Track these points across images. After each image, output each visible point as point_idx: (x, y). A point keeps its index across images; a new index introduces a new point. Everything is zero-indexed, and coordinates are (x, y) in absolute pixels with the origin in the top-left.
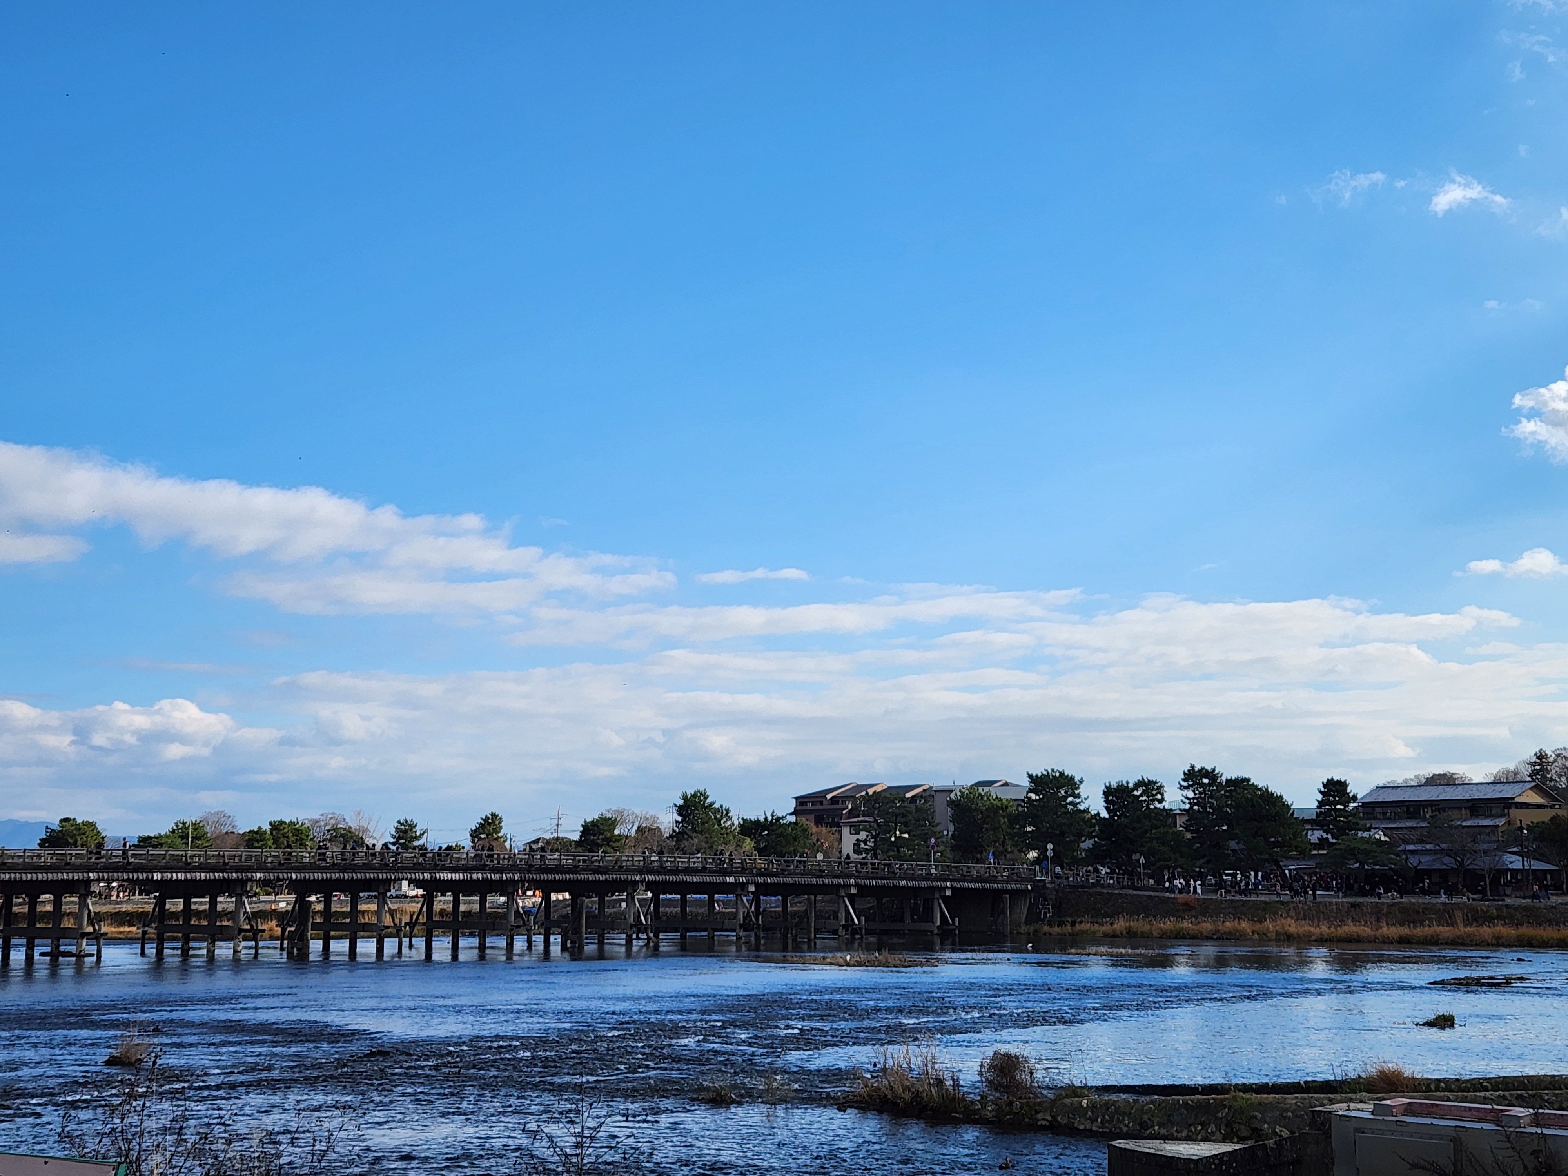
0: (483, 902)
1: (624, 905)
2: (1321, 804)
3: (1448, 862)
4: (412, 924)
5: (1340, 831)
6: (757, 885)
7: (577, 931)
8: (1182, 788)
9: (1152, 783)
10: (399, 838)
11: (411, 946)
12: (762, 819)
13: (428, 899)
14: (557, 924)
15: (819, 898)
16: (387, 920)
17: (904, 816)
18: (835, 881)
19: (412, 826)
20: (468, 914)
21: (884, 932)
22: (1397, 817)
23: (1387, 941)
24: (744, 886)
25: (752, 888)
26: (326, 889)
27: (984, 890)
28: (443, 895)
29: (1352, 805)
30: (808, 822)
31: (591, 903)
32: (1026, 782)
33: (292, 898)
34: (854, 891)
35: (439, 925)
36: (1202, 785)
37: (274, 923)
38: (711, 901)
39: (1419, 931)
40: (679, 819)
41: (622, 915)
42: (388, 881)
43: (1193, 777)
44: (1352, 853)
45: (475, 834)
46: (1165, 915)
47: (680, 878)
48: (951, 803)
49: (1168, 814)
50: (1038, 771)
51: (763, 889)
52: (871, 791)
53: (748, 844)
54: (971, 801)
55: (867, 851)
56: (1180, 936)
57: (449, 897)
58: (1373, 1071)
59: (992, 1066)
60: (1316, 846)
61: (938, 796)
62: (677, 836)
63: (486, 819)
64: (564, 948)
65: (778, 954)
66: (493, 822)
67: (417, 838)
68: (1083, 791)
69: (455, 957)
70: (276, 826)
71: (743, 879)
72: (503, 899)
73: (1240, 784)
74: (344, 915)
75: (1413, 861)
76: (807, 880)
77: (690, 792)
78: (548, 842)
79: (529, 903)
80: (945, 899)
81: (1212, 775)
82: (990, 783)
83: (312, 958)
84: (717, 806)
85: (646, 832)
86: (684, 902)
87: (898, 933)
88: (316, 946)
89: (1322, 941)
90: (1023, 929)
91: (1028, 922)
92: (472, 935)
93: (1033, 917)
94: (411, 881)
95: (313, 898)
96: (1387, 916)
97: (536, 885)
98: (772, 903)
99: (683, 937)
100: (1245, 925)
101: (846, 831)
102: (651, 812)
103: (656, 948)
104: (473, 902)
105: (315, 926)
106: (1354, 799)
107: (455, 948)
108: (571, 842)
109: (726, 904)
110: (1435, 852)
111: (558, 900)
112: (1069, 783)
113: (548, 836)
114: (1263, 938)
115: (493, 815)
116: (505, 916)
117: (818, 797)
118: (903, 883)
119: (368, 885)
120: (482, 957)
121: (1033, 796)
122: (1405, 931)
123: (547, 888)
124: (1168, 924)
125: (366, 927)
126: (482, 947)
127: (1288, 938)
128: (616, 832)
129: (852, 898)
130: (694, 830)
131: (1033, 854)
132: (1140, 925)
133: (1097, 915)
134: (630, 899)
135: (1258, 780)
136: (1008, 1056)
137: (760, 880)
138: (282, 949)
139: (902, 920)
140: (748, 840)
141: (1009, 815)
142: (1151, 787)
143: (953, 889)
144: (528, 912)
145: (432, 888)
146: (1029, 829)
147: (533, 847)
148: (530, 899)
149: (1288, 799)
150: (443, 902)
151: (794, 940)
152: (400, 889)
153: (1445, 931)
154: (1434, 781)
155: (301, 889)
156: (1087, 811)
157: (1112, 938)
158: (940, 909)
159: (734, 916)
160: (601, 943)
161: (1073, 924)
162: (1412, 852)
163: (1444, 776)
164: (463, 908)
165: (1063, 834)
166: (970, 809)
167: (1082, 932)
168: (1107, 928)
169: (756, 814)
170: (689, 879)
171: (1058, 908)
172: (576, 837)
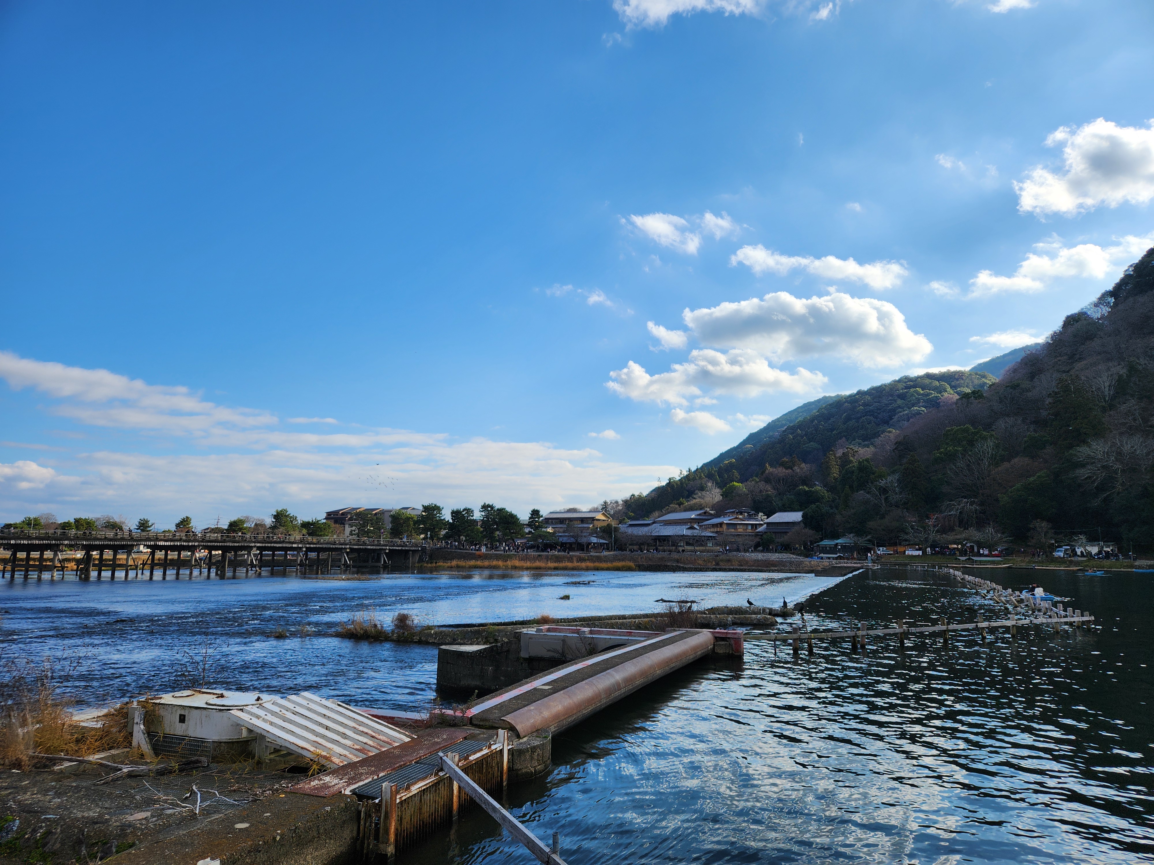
0: (179, 555)
1: (246, 556)
2: (530, 518)
3: (572, 540)
4: (144, 564)
5: (536, 528)
6: (307, 548)
7: (224, 567)
8: (480, 511)
9: (469, 509)
10: (140, 527)
11: (142, 574)
12: (311, 521)
13: (153, 554)
14: (214, 564)
15: (333, 553)
16: (131, 562)
17: (371, 520)
18: (340, 546)
19: (147, 521)
20: (172, 560)
21: (360, 567)
22: (556, 523)
23: (550, 569)
24: (301, 548)
25: (304, 549)
26: (101, 549)
27: (402, 550)
28: (160, 551)
29: (541, 519)
30: (331, 523)
31: (230, 555)
32: (421, 508)
33: (83, 553)
34: (348, 550)
35: (157, 564)
36: (488, 510)
37: (74, 563)
38: (286, 555)
39: (561, 565)
40: (274, 520)
41: (245, 561)
42: (133, 546)
43: (485, 507)
44: (540, 536)
45: (178, 525)
46: (471, 559)
47: (273, 545)
48: (392, 516)
49: (475, 521)
50: (426, 504)
51: (309, 550)
52: (358, 511)
53: (304, 531)
54: (399, 515)
55: (355, 534)
56: (476, 567)
57: (163, 552)
58: (540, 617)
59: (398, 619)
60: (527, 534)
61: (386, 514)
62: (273, 528)
63: (183, 519)
64: (217, 574)
65: (314, 576)
66: (187, 521)
67: (149, 527)
68: (443, 512)
69: (164, 578)
70: (77, 521)
71: (300, 546)
72: (189, 553)
73: (501, 510)
74: (110, 560)
75: (561, 539)
76: (328, 546)
77: (280, 509)
78: (213, 529)
79: (202, 555)
80: (386, 553)
81: (492, 507)
82: (407, 508)
83: (91, 579)
84: (291, 515)
85: (258, 526)
86: (273, 555)
87: (366, 567)
88: (94, 574)
89: (527, 569)
90: (417, 565)
91: (418, 562)
92: (173, 569)
93: (421, 560)
94: (145, 545)
95: (94, 553)
96: (550, 559)
97: (205, 547)
98: (313, 555)
99: (272, 569)
100: (500, 563)
101: (347, 526)
102: (261, 517)
103: (260, 574)
104: (175, 555)
105: (94, 565)
106: (542, 516)
107: (164, 574)
108: (224, 529)
109: (293, 555)
110: (568, 536)
111: (216, 555)
112: (438, 509)
113: (213, 527)
114: (507, 568)
115: (187, 517)
116: (190, 561)
117: (336, 513)
118: (369, 547)
119: (122, 547)
120: (177, 578)
121: (424, 514)
122: (556, 565)
123: (210, 549)
124: (472, 563)
125: (120, 566)
126: (178, 574)
127: (515, 568)
128: (245, 525)
129: (347, 553)
130: (280, 525)
131: (422, 536)
132: (462, 563)
133: (446, 559)
134: (249, 554)
135: (509, 509)
136: (404, 615)
137: (308, 546)
138: (77, 575)
139: (368, 562)
140: (304, 530)
141: (414, 521)
142: (469, 511)
143: (389, 549)
144: (200, 559)
145: (154, 548)
146: (421, 526)
147: (205, 531)
148: (202, 554)
149: (519, 516)
150: (160, 555)
151: (321, 570)
152: (139, 549)
153: (569, 565)
154: (570, 511)
155: (89, 549)
156: (444, 519)
157: (451, 568)
158: (384, 558)
159: (296, 560)
160: (234, 571)
161: (436, 563)
162: (561, 536)
163: (573, 509)
164: (169, 557)
165: (434, 528)
166: (398, 518)
167: (439, 566)
168: (449, 564)
169: (308, 519)
170: (277, 545)
171: (431, 557)
172: (226, 527)
